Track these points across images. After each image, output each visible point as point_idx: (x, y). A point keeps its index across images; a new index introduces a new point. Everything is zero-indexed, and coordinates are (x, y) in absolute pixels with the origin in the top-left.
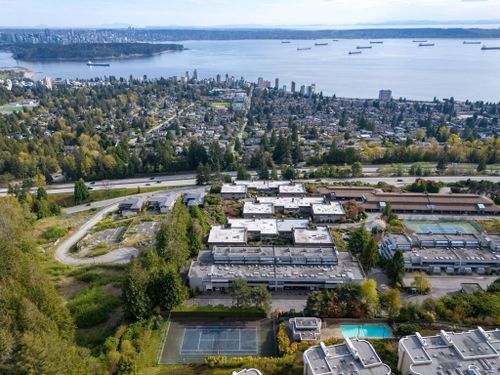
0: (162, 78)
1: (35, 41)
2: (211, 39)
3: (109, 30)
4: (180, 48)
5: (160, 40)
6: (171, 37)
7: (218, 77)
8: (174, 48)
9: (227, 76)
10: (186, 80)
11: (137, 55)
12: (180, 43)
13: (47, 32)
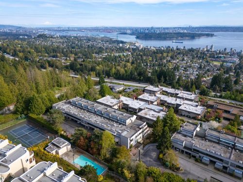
0: (192, 48)
1: (147, 31)
2: (234, 32)
3: (178, 28)
4: (212, 35)
5: (203, 31)
6: (210, 30)
7: (225, 49)
8: (208, 35)
9: (231, 49)
10: (205, 49)
11: (187, 38)
12: (213, 33)
13: (152, 28)
